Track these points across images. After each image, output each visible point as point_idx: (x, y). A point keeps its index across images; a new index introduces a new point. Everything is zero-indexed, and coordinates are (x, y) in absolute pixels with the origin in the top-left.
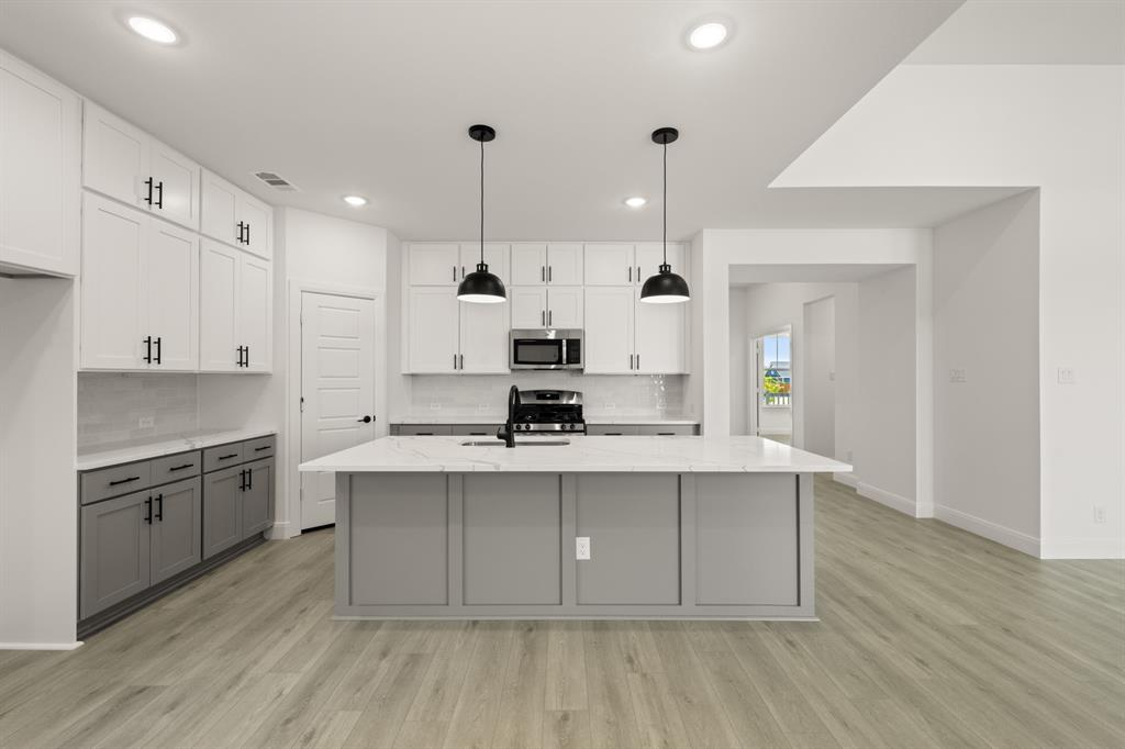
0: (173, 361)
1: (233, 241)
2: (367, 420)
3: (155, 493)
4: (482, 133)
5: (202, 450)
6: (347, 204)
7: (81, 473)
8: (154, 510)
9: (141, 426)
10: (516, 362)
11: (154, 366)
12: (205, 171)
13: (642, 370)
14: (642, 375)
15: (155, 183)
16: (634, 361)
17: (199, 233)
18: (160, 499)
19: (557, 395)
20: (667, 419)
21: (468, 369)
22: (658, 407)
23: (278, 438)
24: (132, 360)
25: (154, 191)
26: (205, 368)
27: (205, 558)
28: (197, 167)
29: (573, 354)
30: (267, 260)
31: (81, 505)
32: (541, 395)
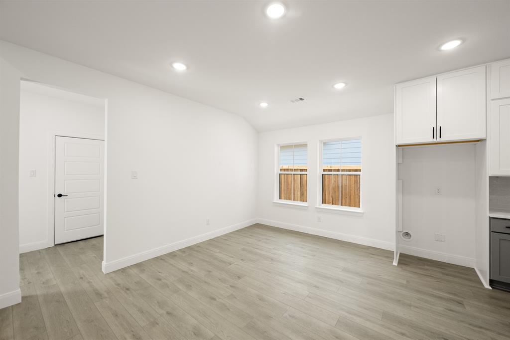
7: (491, 218)
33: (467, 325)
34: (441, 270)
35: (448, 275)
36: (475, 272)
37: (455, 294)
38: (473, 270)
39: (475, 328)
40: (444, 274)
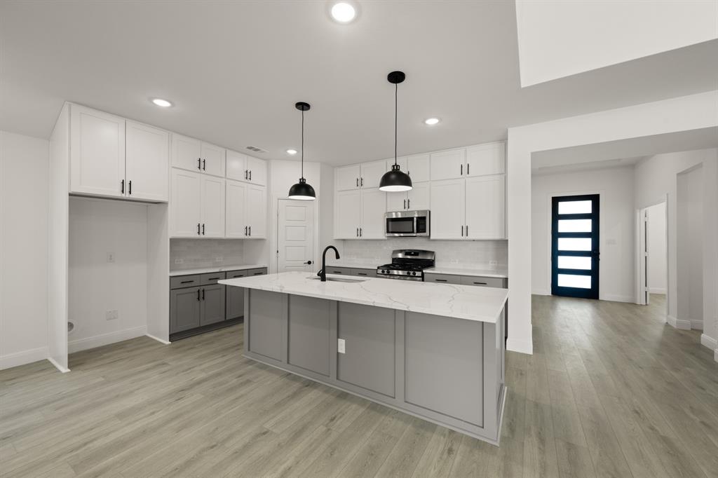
0: (209, 234)
1: (244, 179)
2: (309, 263)
3: (202, 288)
4: (303, 106)
5: (226, 272)
6: (288, 154)
7: (170, 277)
8: (201, 295)
9: (217, 261)
10: (388, 232)
11: (202, 236)
12: (228, 151)
13: (471, 237)
14: (470, 240)
15: (202, 160)
16: (465, 230)
17: (225, 178)
18: (203, 291)
19: (417, 253)
20: (498, 273)
21: (365, 236)
22: (490, 264)
23: (268, 269)
24: (193, 234)
25: (202, 164)
26: (228, 236)
27: (227, 319)
28: (223, 150)
29: (421, 227)
30: (263, 186)
31: (171, 289)
32: (408, 253)
33: (182, 374)
34: (122, 350)
35: (131, 351)
36: (148, 337)
37: (154, 361)
38: (145, 337)
39: (188, 372)
40: (128, 351)
